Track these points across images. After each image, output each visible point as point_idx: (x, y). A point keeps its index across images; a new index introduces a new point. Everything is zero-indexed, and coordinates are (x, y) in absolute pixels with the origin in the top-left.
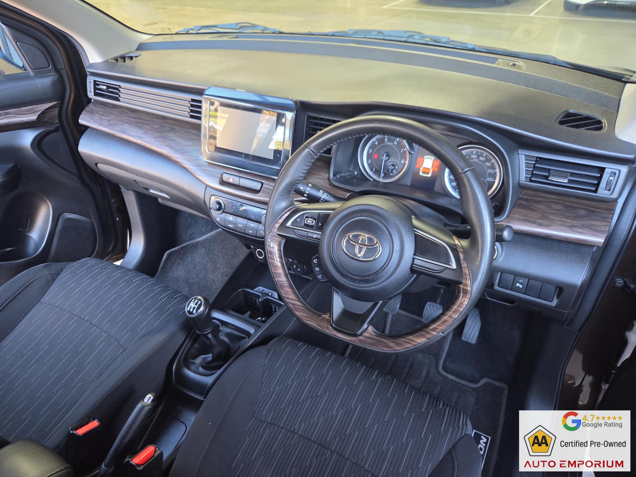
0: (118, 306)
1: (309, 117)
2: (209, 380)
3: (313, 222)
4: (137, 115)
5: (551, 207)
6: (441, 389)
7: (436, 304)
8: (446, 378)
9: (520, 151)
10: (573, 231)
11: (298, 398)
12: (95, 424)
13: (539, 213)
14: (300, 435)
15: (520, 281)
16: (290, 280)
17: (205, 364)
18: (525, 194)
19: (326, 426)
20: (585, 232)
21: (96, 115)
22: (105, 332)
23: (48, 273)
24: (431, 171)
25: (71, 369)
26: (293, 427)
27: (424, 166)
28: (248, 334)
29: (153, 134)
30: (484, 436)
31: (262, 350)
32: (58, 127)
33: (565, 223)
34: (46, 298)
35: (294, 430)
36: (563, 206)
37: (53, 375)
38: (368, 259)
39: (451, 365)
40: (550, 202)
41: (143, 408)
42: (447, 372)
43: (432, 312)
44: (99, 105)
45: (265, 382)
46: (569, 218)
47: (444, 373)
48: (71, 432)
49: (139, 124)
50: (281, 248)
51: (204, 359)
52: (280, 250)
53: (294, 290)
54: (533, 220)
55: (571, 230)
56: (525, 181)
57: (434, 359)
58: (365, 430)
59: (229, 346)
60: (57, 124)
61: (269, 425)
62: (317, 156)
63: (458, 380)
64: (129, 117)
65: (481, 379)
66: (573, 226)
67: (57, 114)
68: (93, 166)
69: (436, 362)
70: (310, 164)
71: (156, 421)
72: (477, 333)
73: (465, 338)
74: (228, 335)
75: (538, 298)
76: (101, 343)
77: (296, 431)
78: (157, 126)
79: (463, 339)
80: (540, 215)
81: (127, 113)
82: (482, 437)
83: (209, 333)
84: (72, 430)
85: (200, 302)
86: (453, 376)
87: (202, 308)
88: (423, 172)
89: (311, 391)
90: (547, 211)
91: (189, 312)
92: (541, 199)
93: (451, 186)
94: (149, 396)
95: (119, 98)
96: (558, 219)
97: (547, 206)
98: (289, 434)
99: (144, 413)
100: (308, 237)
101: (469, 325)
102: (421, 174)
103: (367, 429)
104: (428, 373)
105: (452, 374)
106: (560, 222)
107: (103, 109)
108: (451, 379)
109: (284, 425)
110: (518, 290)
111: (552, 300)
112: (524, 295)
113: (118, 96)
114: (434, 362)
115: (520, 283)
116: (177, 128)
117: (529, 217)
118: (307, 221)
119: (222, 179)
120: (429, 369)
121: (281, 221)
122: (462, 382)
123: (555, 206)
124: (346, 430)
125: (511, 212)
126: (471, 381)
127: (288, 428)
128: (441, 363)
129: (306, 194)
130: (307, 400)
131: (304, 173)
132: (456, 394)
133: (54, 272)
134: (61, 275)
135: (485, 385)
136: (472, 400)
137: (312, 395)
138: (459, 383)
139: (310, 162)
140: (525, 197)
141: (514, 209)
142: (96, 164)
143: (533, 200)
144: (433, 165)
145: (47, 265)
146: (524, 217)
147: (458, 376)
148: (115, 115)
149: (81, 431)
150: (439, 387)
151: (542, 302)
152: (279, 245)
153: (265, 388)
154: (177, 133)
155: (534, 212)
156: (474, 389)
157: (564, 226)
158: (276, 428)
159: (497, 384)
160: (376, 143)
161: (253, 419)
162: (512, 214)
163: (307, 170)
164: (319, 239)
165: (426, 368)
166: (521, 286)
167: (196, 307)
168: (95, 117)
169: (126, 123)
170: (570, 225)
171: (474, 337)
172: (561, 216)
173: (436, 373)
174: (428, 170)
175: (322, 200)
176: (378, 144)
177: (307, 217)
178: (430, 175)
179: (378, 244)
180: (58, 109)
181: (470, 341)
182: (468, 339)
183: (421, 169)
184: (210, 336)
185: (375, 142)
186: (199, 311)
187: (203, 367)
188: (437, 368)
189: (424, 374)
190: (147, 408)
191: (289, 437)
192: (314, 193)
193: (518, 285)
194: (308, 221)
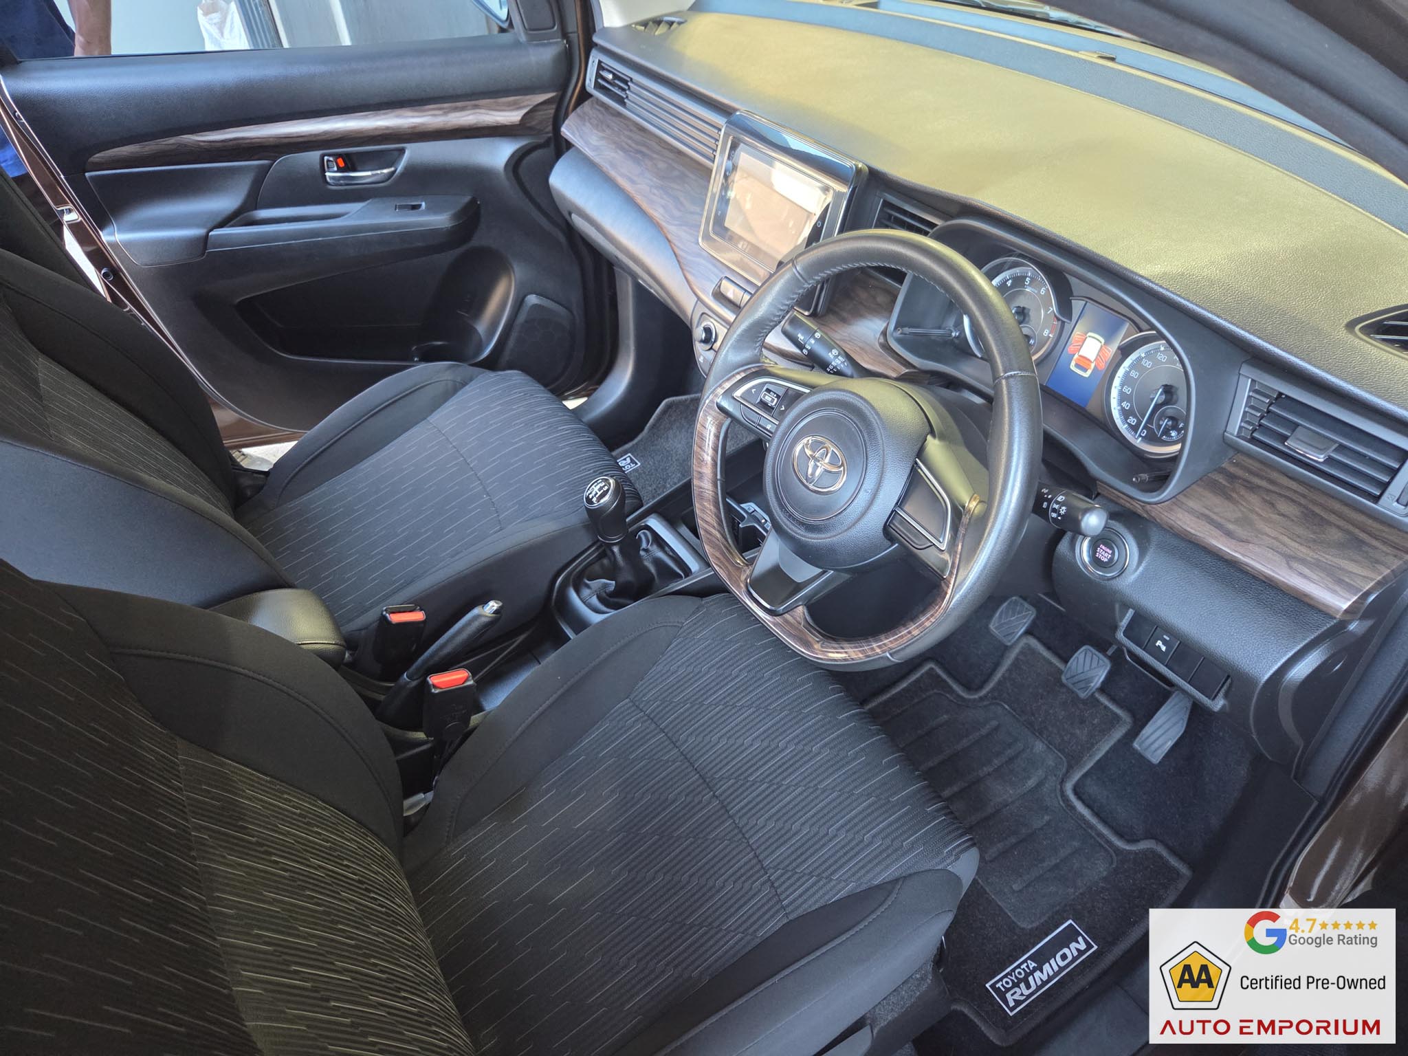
0: (520, 460)
1: (887, 204)
2: (596, 618)
3: (772, 402)
4: (643, 137)
5: (1272, 505)
6: (1048, 823)
7: (1101, 656)
8: (1073, 808)
9: (1246, 370)
10: (1290, 568)
11: (705, 696)
12: (418, 616)
13: (1240, 510)
14: (682, 753)
15: (1165, 637)
16: (719, 491)
17: (604, 595)
18: (1237, 465)
19: (724, 755)
20: (1315, 577)
21: (588, 124)
22: (488, 494)
23: (449, 378)
24: (1093, 365)
25: (426, 532)
26: (676, 736)
27: (1083, 352)
28: (687, 571)
29: (650, 180)
30: (1084, 939)
31: (689, 603)
32: (549, 139)
33: (1282, 546)
34: (436, 418)
35: (676, 742)
36: (1302, 512)
37: (403, 532)
38: (820, 490)
39: (1093, 789)
40: (1280, 495)
41: (478, 617)
42: (1080, 798)
43: (1087, 667)
44: (598, 107)
45: (669, 654)
46: (1298, 540)
47: (1072, 797)
48: (384, 613)
49: (639, 156)
50: (719, 433)
51: (605, 586)
52: (717, 437)
53: (718, 509)
54: (1219, 520)
55: (1288, 564)
56: (1238, 436)
57: (1065, 764)
58: (780, 787)
59: (653, 578)
60: (547, 133)
61: (646, 718)
62: (809, 284)
63: (1093, 820)
64: (630, 138)
65: (1143, 839)
66: (1294, 558)
67: (552, 115)
68: (567, 216)
69: (1068, 771)
70: (795, 296)
71: (509, 653)
72: (1170, 744)
73: (1140, 746)
74: (658, 563)
75: (1189, 683)
76: (476, 508)
77: (677, 744)
78: (662, 165)
79: (1136, 745)
80: (1240, 515)
81: (631, 131)
82: (1080, 939)
83: (615, 544)
84: (386, 610)
85: (606, 488)
86: (1086, 810)
87: (606, 498)
88: (1077, 366)
89: (729, 695)
90: (1260, 512)
91: (587, 498)
92: (1264, 483)
93: (1119, 408)
94: (492, 603)
95: (626, 100)
96: (1273, 533)
97: (1265, 501)
98: (667, 743)
99: (476, 624)
100: (759, 425)
101: (1159, 722)
102: (1072, 367)
103: (783, 788)
104: (1040, 784)
105: (1088, 806)
106: (1273, 541)
107: (600, 116)
108: (1080, 813)
109: (666, 727)
110: (1156, 653)
111: (1216, 696)
112: (1166, 669)
113: (625, 96)
114: (1064, 770)
115: (1165, 642)
116: (691, 175)
117: (1215, 513)
118: (764, 397)
119: (719, 287)
120: (1046, 778)
121: (727, 385)
122: (1101, 827)
123: (1283, 506)
124: (751, 774)
125: (1184, 492)
126: (1121, 835)
127: (669, 735)
128: (1077, 776)
129: (807, 349)
130: (717, 705)
131: (781, 310)
132: (1076, 844)
133: (459, 379)
134: (467, 387)
135: (1144, 853)
136: (1100, 868)
137: (728, 702)
138: (1092, 827)
139: (796, 294)
140: (1232, 469)
141: (1194, 486)
142: (570, 214)
143: (1245, 480)
144: (1098, 355)
145: (454, 365)
146: (1204, 509)
147: (1097, 814)
148: (613, 130)
149: (396, 618)
150: (1047, 818)
151: (1195, 694)
152: (719, 427)
153: (665, 662)
154: (686, 185)
155: (1230, 504)
156: (1118, 851)
157: (1277, 552)
158: (653, 726)
159: (1174, 862)
160: (1009, 283)
161: (627, 700)
162: (1185, 495)
163: (788, 305)
164: (772, 433)
165: (1041, 773)
166: (1164, 648)
167: (599, 493)
168: (584, 128)
169: (622, 149)
170: (1292, 553)
171: (1159, 751)
172: (1282, 530)
173: (1058, 791)
174: (1087, 362)
175: (831, 367)
176: (1013, 286)
177: (768, 391)
178: (1087, 375)
179: (842, 468)
180: (554, 106)
181: (1148, 755)
182: (1146, 749)
183: (1076, 356)
184: (616, 549)
185: (1008, 280)
186: (602, 501)
187: (600, 598)
188: (1062, 782)
189: (1031, 783)
190: (484, 620)
191: (665, 747)
192: (821, 351)
193: (1159, 643)
194: (767, 397)
